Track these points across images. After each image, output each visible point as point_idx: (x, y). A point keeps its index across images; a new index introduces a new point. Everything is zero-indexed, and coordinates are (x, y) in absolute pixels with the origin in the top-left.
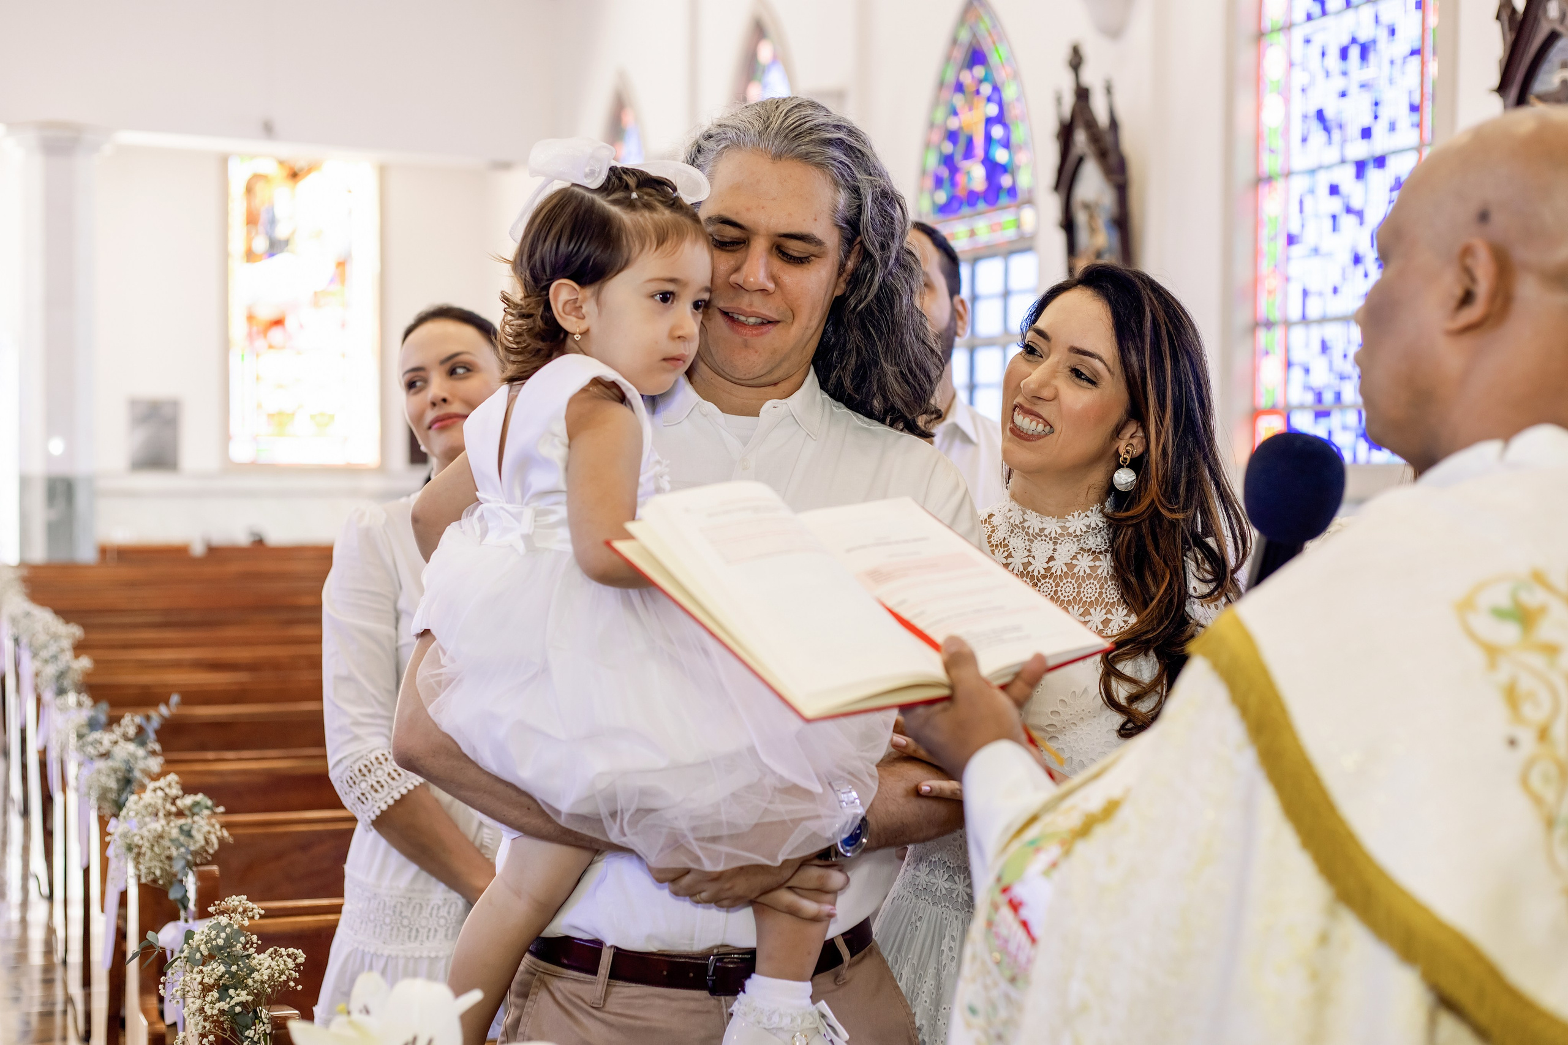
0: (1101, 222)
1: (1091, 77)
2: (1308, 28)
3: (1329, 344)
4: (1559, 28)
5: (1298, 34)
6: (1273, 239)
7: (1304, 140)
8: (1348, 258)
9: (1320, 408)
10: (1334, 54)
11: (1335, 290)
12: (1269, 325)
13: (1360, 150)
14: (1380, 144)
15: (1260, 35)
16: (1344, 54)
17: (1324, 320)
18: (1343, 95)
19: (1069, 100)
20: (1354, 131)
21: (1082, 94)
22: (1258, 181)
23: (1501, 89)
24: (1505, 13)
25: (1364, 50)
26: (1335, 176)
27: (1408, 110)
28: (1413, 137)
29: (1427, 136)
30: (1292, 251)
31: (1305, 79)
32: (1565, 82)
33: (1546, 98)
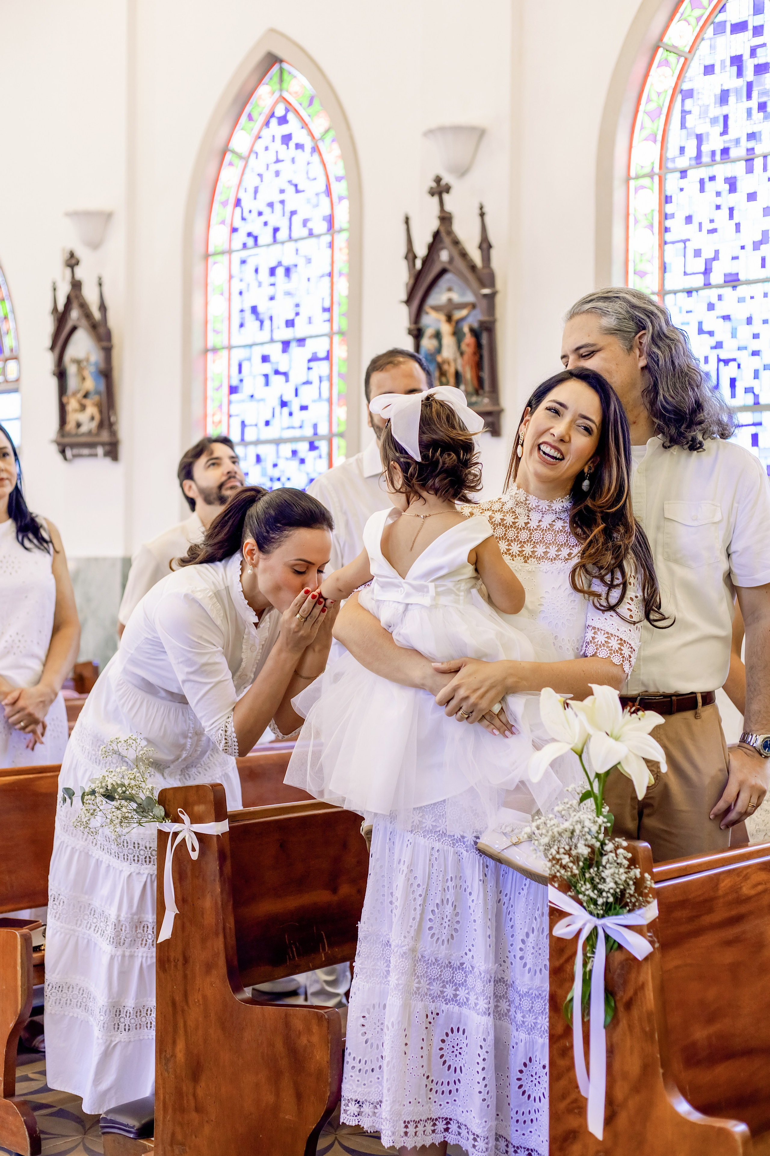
0: (89, 373)
1: (80, 273)
2: (244, 254)
3: (261, 457)
4: (448, 267)
5: (236, 258)
6: (218, 389)
7: (242, 325)
10: (264, 272)
11: (267, 423)
13: (287, 334)
14: (300, 330)
15: (207, 256)
16: (272, 272)
17: (258, 442)
18: (272, 298)
19: (64, 290)
20: (280, 323)
21: (76, 285)
22: (206, 351)
23: (408, 301)
24: (410, 256)
25: (288, 271)
26: (266, 350)
27: (321, 310)
28: (325, 328)
29: (335, 328)
30: (234, 397)
31: (242, 286)
32: (450, 300)
33: (436, 309)
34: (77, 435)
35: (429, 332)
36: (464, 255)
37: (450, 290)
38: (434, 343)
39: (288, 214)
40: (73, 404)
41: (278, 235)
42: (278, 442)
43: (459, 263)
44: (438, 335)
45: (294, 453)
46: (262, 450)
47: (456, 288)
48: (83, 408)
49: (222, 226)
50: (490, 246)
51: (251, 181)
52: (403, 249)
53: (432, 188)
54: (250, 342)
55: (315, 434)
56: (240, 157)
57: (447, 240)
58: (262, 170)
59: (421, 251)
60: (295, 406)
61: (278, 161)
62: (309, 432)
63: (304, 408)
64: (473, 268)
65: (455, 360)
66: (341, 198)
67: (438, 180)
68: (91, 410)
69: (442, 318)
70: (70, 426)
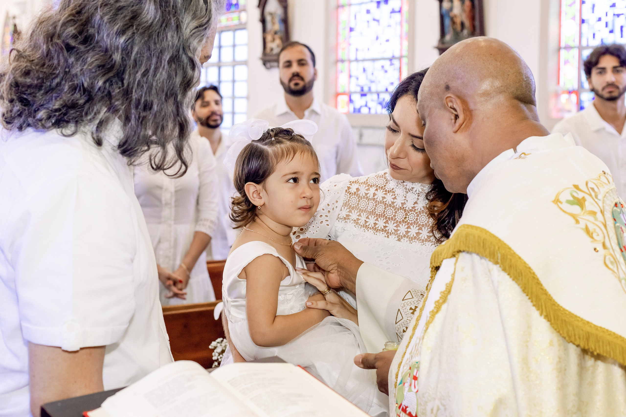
0: (277, 20)
3: (366, 69)
6: (344, 29)
8: (374, 38)
9: (363, 93)
11: (368, 49)
12: (342, 61)
17: (364, 60)
22: (338, 7)
26: (368, 6)
30: (352, 34)
34: (271, 56)
38: (450, 4)
40: (269, 38)
42: (373, 60)
45: (383, 67)
46: (365, 65)
48: (274, 40)
54: (360, 2)
60: (383, 40)
62: (389, 55)
63: (387, 41)
65: (461, 15)
68: (278, 42)
70: (268, 50)
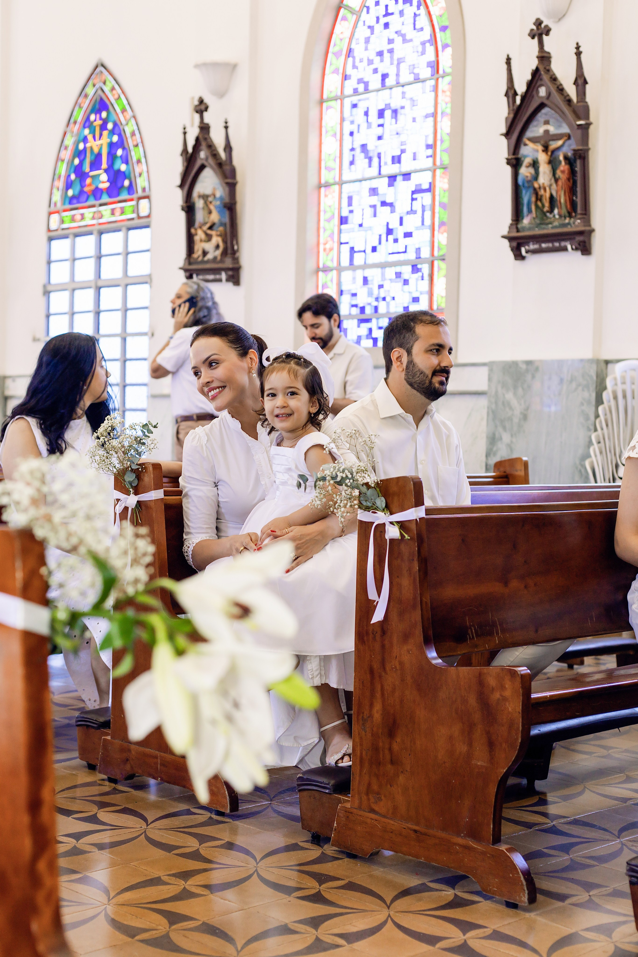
0: (216, 206)
1: (208, 117)
2: (355, 100)
3: (368, 279)
4: (546, 102)
5: (348, 102)
6: (329, 220)
7: (352, 163)
8: (383, 231)
9: (363, 317)
10: (374, 114)
11: (374, 249)
12: (326, 270)
13: (393, 169)
14: (406, 165)
15: (322, 101)
16: (381, 114)
17: (365, 266)
18: (380, 138)
19: (193, 133)
20: (387, 159)
21: (205, 128)
22: (320, 186)
23: (507, 135)
24: (511, 92)
25: (395, 112)
26: (374, 184)
27: (424, 147)
28: (429, 163)
29: (438, 163)
30: (343, 227)
31: (354, 128)
32: (547, 132)
33: (534, 140)
34: (203, 262)
35: (527, 161)
36: (561, 90)
37: (547, 122)
38: (532, 170)
39: (395, 62)
40: (200, 235)
41: (387, 80)
42: (383, 266)
43: (557, 97)
44: (535, 164)
45: (398, 275)
46: (368, 273)
47: (551, 121)
48: (209, 237)
49: (335, 75)
50: (585, 82)
51: (362, 32)
52: (504, 88)
53: (532, 30)
54: (360, 177)
55: (418, 257)
56: (352, 12)
57: (545, 78)
58: (373, 22)
59: (521, 88)
60: (399, 232)
61: (387, 14)
62: (411, 256)
63: (408, 235)
64: (569, 101)
65: (550, 186)
66: (446, 46)
67: (538, 23)
68: (216, 240)
69: (540, 148)
70: (198, 254)
